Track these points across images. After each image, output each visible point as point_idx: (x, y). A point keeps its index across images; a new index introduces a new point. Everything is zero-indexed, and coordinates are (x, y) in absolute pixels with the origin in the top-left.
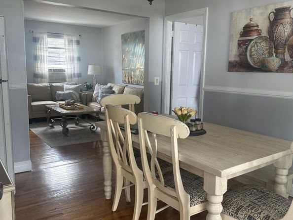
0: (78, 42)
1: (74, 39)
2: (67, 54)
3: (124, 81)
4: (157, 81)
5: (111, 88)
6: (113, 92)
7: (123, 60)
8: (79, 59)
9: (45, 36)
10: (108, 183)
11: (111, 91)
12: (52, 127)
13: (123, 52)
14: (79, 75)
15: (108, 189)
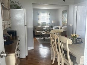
0: (50, 14)
1: (49, 13)
2: (47, 18)
3: (62, 25)
4: (71, 25)
5: (58, 27)
6: (59, 28)
7: (62, 19)
8: (50, 19)
9: (41, 13)
10: (52, 55)
11: (58, 28)
12: (41, 38)
13: (62, 16)
14: (50, 24)
15: (52, 57)
